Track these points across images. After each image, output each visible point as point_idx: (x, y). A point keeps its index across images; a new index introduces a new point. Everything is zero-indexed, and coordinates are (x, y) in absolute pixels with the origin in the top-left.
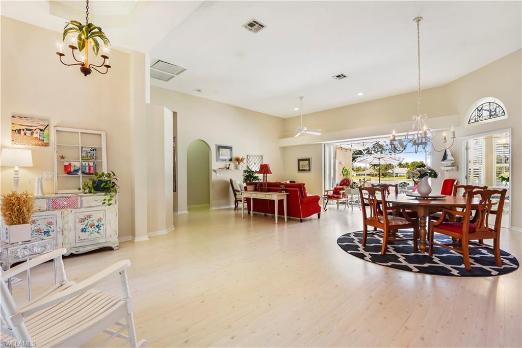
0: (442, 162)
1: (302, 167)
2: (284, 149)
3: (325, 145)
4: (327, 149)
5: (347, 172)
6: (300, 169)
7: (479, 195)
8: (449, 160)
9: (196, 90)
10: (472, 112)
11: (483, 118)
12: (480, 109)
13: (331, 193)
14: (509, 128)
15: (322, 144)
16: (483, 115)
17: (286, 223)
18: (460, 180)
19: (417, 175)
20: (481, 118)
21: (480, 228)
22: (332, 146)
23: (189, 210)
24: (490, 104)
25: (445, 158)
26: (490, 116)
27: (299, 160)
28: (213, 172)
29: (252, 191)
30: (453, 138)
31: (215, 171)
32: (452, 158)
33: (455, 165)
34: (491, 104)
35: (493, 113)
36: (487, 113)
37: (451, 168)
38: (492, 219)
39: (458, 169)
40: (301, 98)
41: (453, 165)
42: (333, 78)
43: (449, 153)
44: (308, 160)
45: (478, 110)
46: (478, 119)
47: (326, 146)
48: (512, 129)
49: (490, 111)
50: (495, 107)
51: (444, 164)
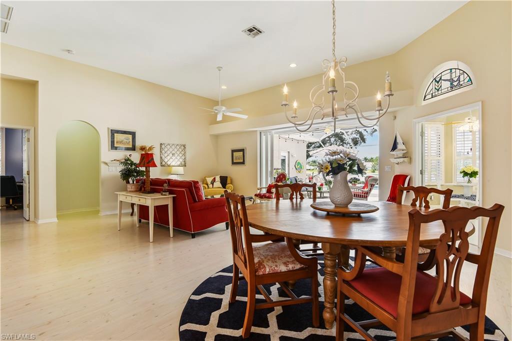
0: (391, 153)
1: (236, 159)
2: (216, 137)
3: (261, 133)
4: (264, 138)
5: (301, 164)
6: (234, 161)
7: (440, 222)
8: (400, 150)
9: (63, 50)
10: (428, 85)
11: (443, 91)
12: (438, 80)
13: (264, 191)
14: (479, 101)
15: (256, 131)
16: (443, 88)
17: (171, 239)
18: (413, 176)
19: (327, 168)
20: (440, 92)
21: (439, 302)
22: (268, 133)
23: (58, 217)
24: (451, 71)
25: (394, 147)
26: (452, 87)
27: (233, 151)
28: (103, 166)
29: (132, 191)
30: (389, 95)
31: (106, 164)
32: (403, 147)
33: (407, 155)
34: (453, 71)
35: (455, 84)
36: (448, 84)
37: (402, 160)
38: (468, 273)
39: (410, 162)
40: (219, 68)
41: (404, 156)
42: (243, 33)
43: (399, 140)
44: (243, 150)
45: (436, 81)
46: (436, 93)
47: (263, 134)
48: (482, 102)
49: (451, 81)
50: (458, 75)
51: (394, 155)
